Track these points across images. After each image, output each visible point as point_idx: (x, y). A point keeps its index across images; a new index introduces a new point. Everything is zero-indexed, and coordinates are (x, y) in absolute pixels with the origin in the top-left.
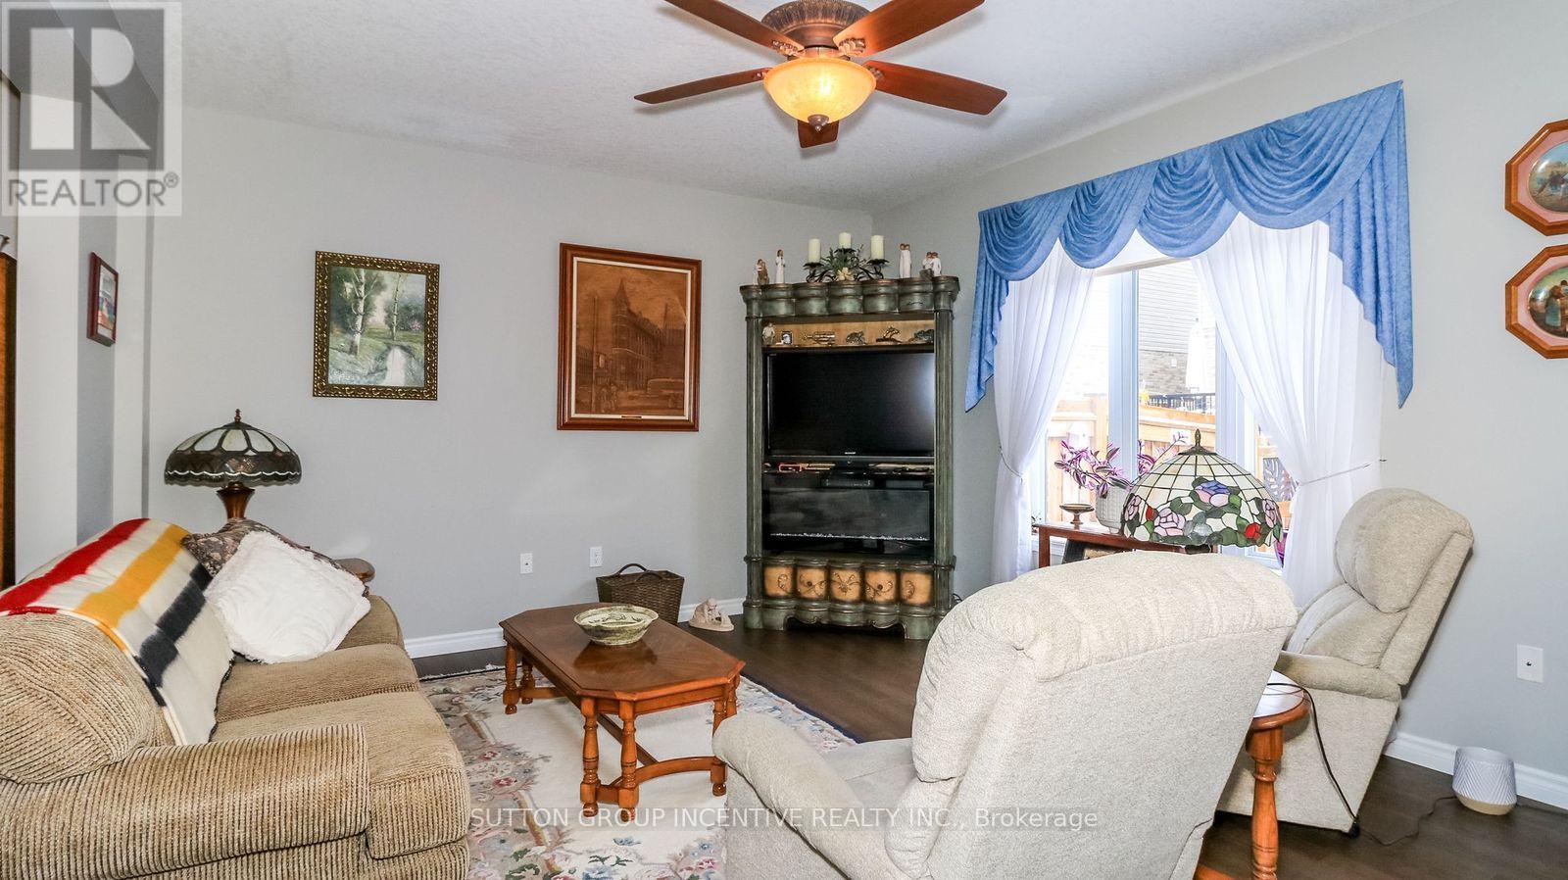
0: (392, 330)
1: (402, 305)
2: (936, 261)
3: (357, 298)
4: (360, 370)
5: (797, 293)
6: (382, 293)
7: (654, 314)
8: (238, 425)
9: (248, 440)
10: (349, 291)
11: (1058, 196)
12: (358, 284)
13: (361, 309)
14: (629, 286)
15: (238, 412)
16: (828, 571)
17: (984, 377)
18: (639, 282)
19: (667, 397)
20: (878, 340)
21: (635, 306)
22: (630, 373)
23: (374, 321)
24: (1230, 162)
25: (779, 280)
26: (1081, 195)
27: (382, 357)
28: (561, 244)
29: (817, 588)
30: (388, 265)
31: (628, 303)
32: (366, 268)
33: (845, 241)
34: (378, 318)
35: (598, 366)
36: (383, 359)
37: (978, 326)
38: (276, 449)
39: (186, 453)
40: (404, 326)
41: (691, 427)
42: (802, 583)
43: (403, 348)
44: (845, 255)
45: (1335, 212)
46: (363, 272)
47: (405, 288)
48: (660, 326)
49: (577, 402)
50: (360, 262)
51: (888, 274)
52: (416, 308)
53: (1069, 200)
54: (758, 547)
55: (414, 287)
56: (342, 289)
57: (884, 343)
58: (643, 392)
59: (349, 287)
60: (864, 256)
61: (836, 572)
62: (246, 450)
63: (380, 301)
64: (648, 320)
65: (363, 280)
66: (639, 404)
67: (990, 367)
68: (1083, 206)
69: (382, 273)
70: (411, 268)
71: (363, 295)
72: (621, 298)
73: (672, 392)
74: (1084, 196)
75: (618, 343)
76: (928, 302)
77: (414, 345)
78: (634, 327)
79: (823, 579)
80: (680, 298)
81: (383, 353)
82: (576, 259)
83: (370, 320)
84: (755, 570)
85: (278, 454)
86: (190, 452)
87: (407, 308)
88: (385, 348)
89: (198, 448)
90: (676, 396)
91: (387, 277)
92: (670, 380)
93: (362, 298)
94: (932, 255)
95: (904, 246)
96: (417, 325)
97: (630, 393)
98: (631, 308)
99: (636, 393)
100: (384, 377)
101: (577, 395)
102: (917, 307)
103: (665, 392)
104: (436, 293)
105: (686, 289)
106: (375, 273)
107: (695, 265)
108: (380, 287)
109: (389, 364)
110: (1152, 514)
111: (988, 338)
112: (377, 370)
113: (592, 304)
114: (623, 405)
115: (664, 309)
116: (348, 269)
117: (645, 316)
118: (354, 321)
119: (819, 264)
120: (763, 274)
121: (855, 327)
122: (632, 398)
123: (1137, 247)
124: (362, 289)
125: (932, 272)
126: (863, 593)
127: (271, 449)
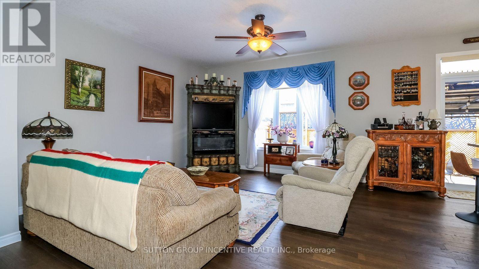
0: (91, 88)
1: (94, 80)
2: (236, 83)
3: (80, 76)
4: (81, 101)
5: (201, 87)
6: (88, 76)
7: (163, 90)
8: (49, 117)
9: (51, 122)
10: (77, 73)
11: (266, 72)
12: (80, 72)
13: (81, 80)
14: (157, 81)
15: (49, 113)
16: (210, 158)
17: (246, 111)
18: (159, 80)
19: (166, 113)
20: (220, 101)
21: (158, 87)
22: (157, 106)
23: (85, 85)
24: (305, 71)
25: (197, 83)
26: (271, 73)
27: (88, 96)
28: (139, 66)
29: (208, 163)
30: (90, 67)
31: (156, 86)
32: (83, 66)
33: (214, 75)
34: (86, 84)
35: (149, 103)
36: (88, 97)
37: (244, 99)
38: (62, 125)
39: (28, 127)
40: (95, 86)
41: (171, 122)
42: (204, 162)
43: (95, 95)
44: (214, 79)
45: (324, 82)
46: (82, 68)
47: (95, 75)
48: (164, 93)
49: (144, 113)
50: (82, 64)
51: (224, 84)
52: (99, 82)
53: (268, 73)
54: (191, 153)
55: (98, 75)
56: (75, 73)
57: (221, 102)
58: (160, 112)
59: (77, 72)
60: (219, 80)
61: (212, 158)
62: (50, 126)
63: (87, 78)
64: (161, 91)
65: (82, 70)
66: (160, 115)
67: (247, 108)
68: (272, 75)
69: (88, 69)
70: (98, 68)
71: (82, 75)
72: (155, 84)
73: (167, 112)
74: (272, 73)
75: (154, 97)
76: (234, 92)
77: (97, 93)
78: (158, 93)
79: (209, 161)
80: (169, 86)
81: (88, 95)
82: (144, 71)
83: (84, 84)
84: (191, 160)
85: (63, 127)
86: (29, 127)
87: (96, 81)
88: (89, 94)
89: (32, 125)
90: (168, 113)
91: (90, 70)
92: (167, 109)
93: (81, 76)
94: (235, 81)
95: (229, 79)
96: (98, 87)
97: (157, 112)
98: (157, 88)
99: (158, 112)
100: (88, 103)
101: (144, 112)
102: (230, 93)
103: (166, 112)
104: (104, 77)
105: (170, 83)
106: (86, 68)
107: (172, 77)
108: (87, 73)
109: (90, 99)
110: (333, 134)
111: (247, 102)
112: (86, 101)
113: (148, 85)
114: (155, 115)
115: (165, 88)
116: (77, 66)
117: (160, 90)
118: (79, 84)
119: (208, 80)
120: (192, 81)
121: (216, 97)
122: (157, 113)
123: (284, 85)
124: (81, 73)
125: (235, 85)
126: (219, 163)
127: (60, 125)
